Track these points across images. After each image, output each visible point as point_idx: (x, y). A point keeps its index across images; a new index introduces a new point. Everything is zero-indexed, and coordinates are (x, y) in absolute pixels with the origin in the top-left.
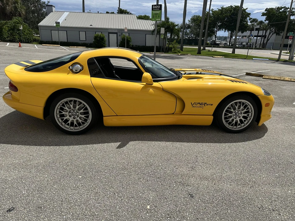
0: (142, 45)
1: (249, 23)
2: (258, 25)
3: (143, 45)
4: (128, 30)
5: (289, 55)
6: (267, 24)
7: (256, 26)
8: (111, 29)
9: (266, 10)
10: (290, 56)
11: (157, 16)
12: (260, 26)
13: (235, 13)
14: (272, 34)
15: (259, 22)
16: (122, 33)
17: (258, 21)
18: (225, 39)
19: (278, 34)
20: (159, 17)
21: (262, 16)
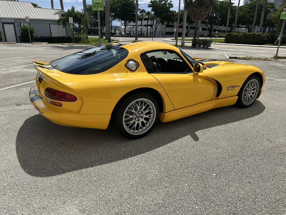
0: (47, 36)
1: (139, 14)
2: (146, 15)
4: (31, 20)
5: (181, 41)
6: (153, 15)
7: (145, 16)
8: (5, 18)
9: (151, 2)
10: (182, 42)
11: (99, 5)
12: (148, 17)
13: (126, 4)
14: (158, 23)
15: (147, 12)
16: (20, 23)
17: (146, 12)
19: (162, 23)
21: (148, 7)
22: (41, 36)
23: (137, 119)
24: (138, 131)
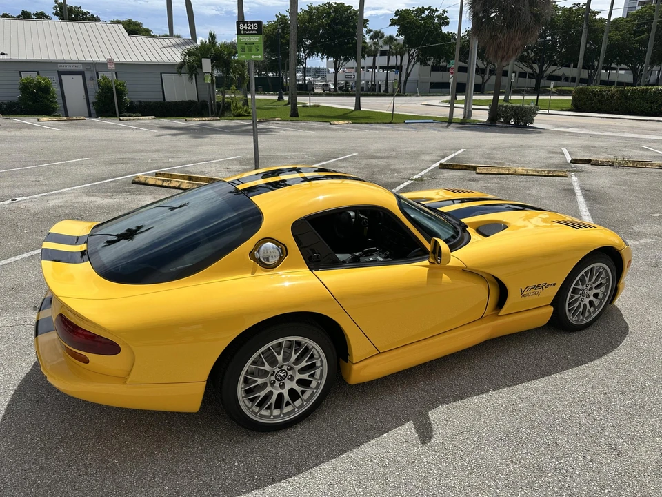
0: (155, 100)
1: (368, 40)
2: (385, 43)
3: (158, 100)
5: (463, 106)
6: (402, 43)
7: (381, 46)
8: (65, 63)
9: (396, 15)
10: (465, 108)
11: (254, 49)
12: (390, 47)
13: (338, 19)
14: (413, 63)
15: (387, 37)
16: (97, 73)
17: (385, 36)
18: (317, 72)
19: (423, 63)
20: (258, 50)
21: (390, 25)
22: (142, 100)
23: (277, 384)
24: (281, 411)
